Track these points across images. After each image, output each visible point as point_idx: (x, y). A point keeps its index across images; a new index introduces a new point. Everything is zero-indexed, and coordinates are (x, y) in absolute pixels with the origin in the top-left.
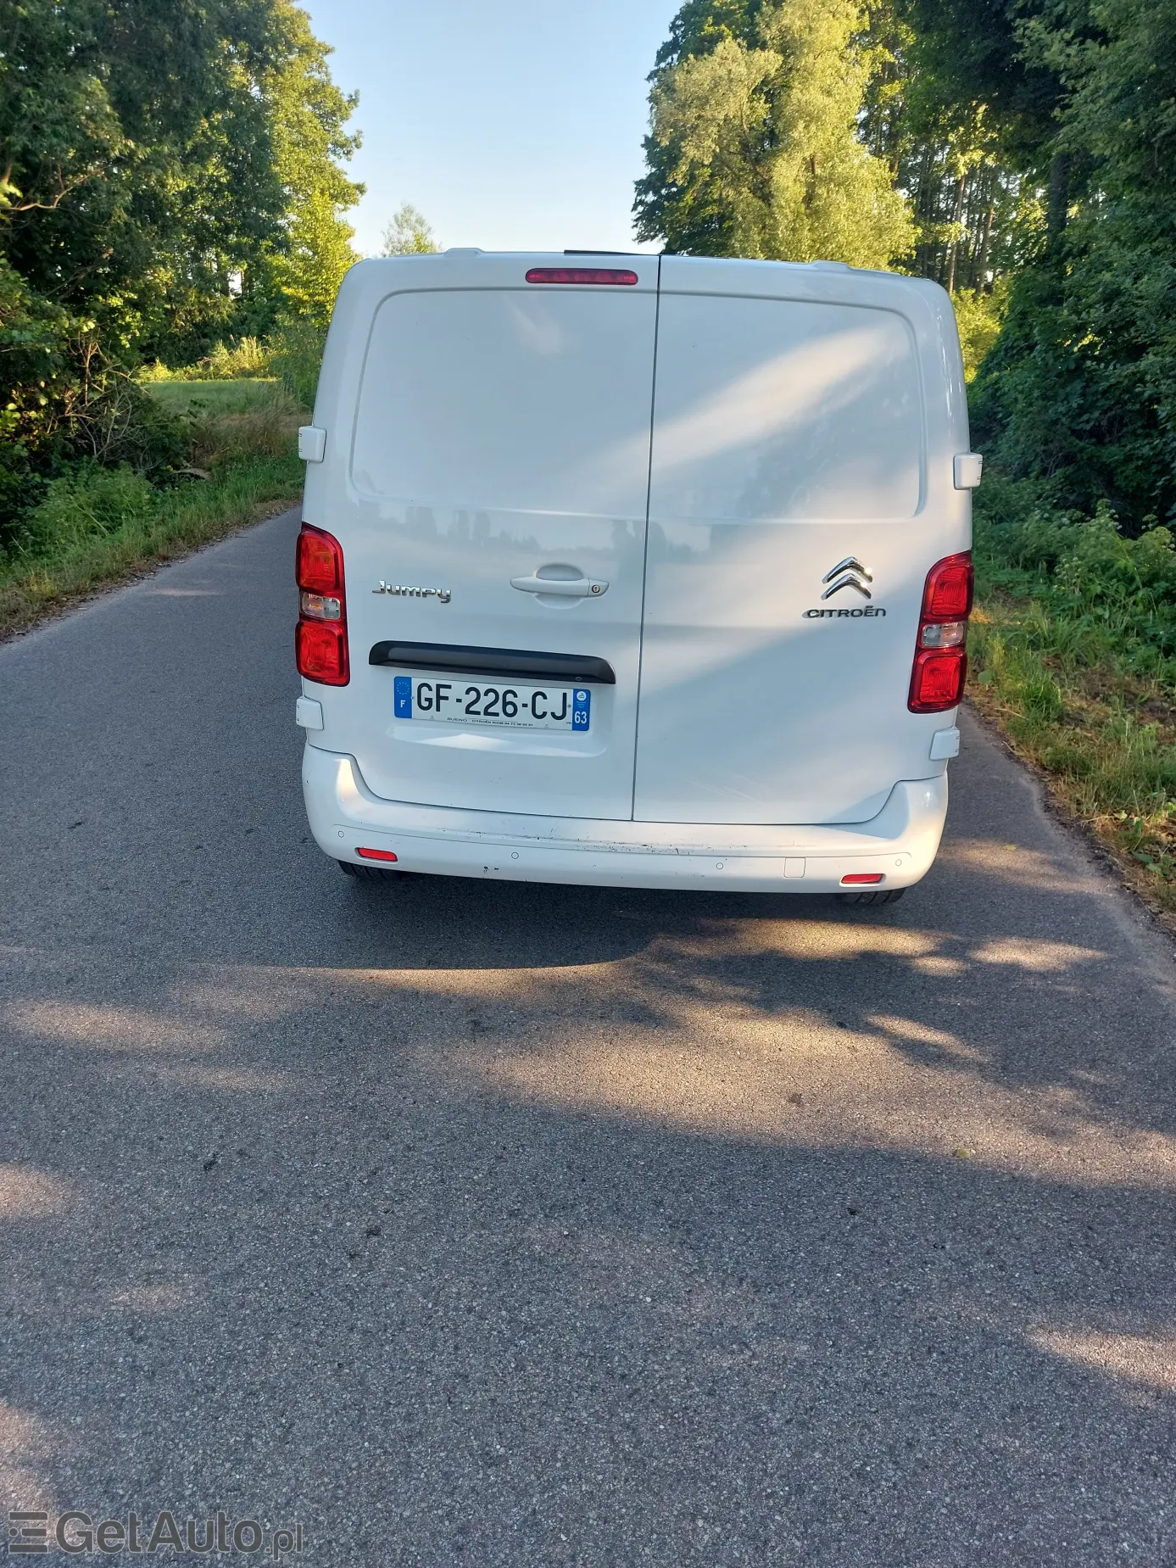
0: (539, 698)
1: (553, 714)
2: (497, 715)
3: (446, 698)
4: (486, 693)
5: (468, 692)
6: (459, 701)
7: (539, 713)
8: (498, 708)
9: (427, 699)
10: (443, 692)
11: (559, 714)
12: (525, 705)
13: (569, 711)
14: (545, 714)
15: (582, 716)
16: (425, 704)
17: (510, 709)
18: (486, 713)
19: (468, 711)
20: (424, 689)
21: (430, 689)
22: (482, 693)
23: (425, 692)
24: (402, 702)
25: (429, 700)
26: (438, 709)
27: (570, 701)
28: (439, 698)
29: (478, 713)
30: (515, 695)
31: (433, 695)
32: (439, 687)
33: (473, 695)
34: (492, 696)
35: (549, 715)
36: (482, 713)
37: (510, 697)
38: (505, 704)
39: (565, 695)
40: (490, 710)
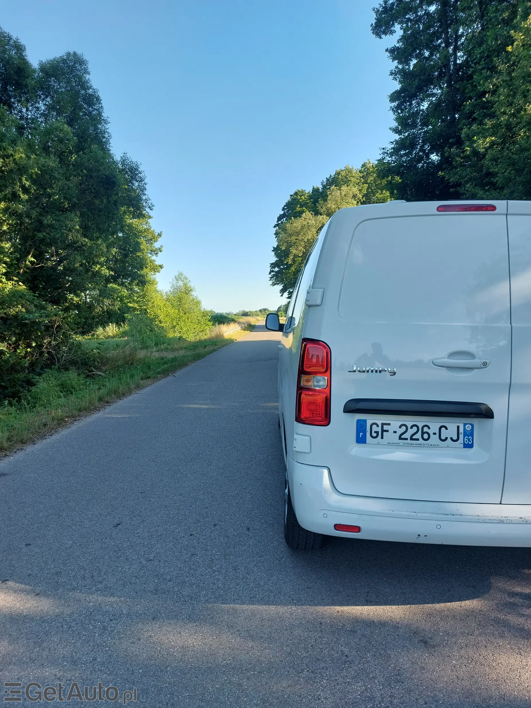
0: (443, 429)
1: (451, 439)
2: (418, 440)
3: (387, 431)
4: (412, 427)
5: (400, 427)
6: (395, 432)
7: (443, 438)
8: (418, 436)
9: (375, 432)
10: (386, 428)
11: (455, 438)
12: (435, 434)
13: (461, 436)
14: (446, 438)
15: (469, 439)
16: (374, 435)
17: (426, 436)
18: (411, 439)
19: (400, 438)
20: (374, 427)
21: (378, 426)
22: (409, 427)
23: (375, 428)
24: (361, 434)
25: (377, 432)
26: (382, 438)
27: (461, 430)
28: (383, 431)
29: (407, 439)
30: (429, 428)
31: (379, 429)
32: (383, 424)
33: (404, 428)
34: (415, 429)
35: (449, 439)
36: (409, 439)
37: (426, 429)
38: (423, 433)
39: (458, 427)
40: (414, 437)
